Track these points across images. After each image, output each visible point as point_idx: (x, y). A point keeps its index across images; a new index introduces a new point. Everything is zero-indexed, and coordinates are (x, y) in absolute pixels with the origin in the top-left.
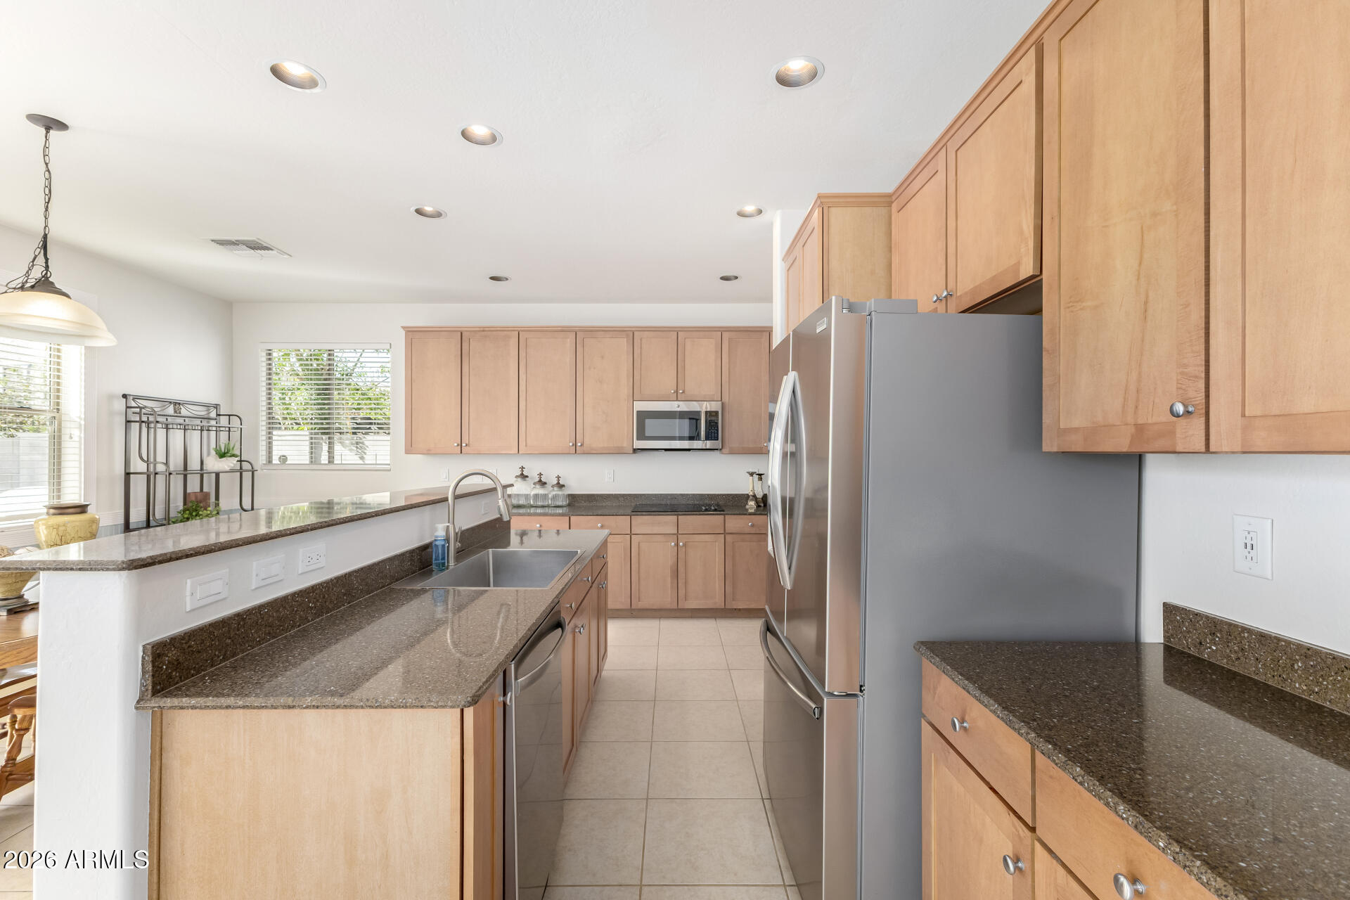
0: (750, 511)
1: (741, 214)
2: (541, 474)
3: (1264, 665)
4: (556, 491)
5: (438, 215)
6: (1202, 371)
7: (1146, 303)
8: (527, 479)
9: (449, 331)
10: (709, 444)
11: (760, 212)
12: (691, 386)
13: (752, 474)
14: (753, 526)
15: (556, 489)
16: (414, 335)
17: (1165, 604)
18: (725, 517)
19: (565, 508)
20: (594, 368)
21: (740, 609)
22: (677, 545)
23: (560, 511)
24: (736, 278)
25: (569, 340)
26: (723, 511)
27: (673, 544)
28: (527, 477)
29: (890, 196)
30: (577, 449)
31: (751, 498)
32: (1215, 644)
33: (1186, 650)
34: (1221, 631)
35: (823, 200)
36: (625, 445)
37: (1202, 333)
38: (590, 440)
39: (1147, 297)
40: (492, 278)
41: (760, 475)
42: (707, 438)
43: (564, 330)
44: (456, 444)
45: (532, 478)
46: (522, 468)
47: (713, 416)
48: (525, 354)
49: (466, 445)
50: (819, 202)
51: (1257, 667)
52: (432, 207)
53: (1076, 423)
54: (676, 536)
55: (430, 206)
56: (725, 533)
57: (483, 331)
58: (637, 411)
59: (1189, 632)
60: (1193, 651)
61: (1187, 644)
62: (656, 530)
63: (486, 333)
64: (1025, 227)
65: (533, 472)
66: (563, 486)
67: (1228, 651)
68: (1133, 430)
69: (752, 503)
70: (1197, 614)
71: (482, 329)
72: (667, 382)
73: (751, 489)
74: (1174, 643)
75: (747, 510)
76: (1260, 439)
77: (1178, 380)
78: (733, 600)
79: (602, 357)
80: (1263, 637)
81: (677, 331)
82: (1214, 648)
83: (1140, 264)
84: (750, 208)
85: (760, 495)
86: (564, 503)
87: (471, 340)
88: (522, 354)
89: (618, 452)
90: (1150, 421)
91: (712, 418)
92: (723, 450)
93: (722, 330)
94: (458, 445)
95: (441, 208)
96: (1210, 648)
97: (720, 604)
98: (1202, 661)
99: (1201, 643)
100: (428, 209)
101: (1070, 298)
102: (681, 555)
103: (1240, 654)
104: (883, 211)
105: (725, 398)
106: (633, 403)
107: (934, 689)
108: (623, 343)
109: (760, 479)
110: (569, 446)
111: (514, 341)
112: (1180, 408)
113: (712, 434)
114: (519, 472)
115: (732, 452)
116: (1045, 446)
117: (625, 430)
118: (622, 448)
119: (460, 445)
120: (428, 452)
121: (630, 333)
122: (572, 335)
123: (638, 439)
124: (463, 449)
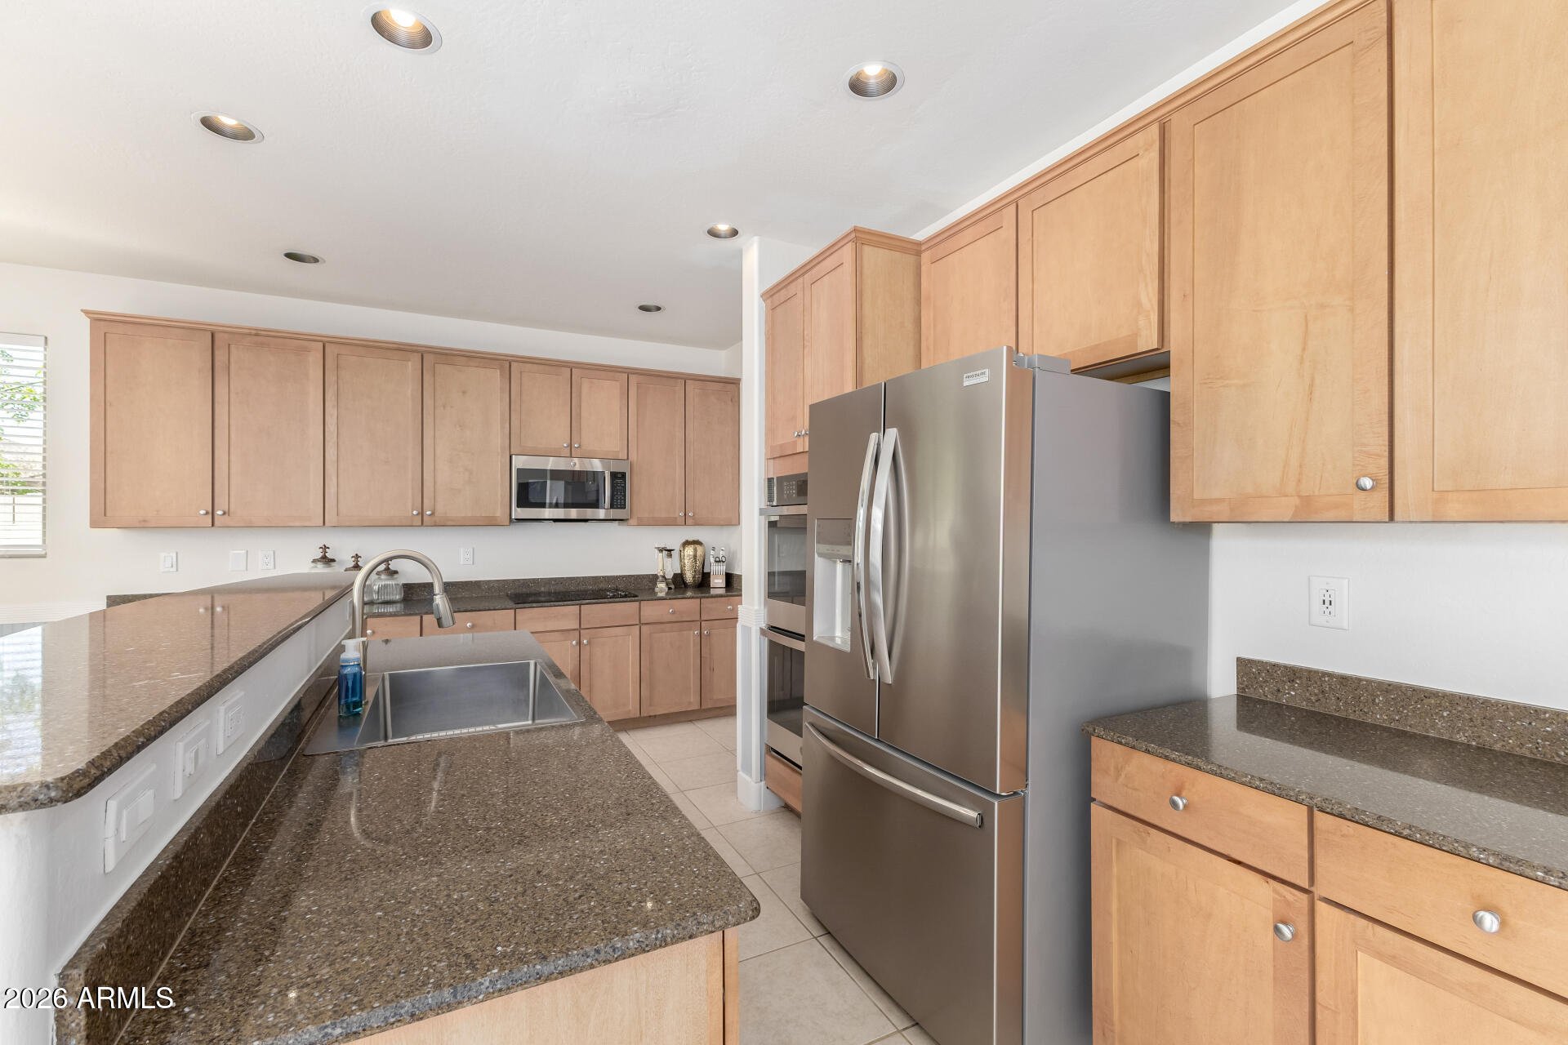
0: (660, 595)
1: (713, 233)
2: (357, 556)
3: (1346, 702)
4: (385, 580)
5: (245, 135)
6: (1385, 451)
7: (1312, 385)
8: (333, 564)
9: (189, 330)
10: (614, 513)
11: (734, 233)
12: (589, 440)
13: (661, 550)
14: (674, 613)
15: (383, 577)
16: (105, 327)
17: (1238, 659)
18: (640, 603)
19: (399, 605)
20: (452, 407)
21: (655, 716)
22: (580, 643)
23: (391, 609)
24: (658, 309)
25: (410, 363)
26: (636, 596)
27: (574, 643)
28: (333, 560)
29: (919, 244)
30: (425, 519)
31: (661, 578)
32: (1294, 690)
33: (1263, 698)
34: (1300, 678)
35: (858, 235)
36: (498, 514)
37: (1385, 417)
38: (445, 507)
39: (1313, 380)
40: (290, 256)
41: (670, 551)
42: (612, 506)
43: (402, 350)
44: (202, 512)
45: (342, 562)
46: (325, 548)
47: (620, 478)
48: (335, 378)
49: (224, 513)
50: (853, 235)
51: (1338, 706)
52: (238, 120)
53: (1216, 494)
54: (578, 632)
55: (233, 118)
56: (641, 624)
57: (256, 335)
58: (519, 471)
59: (1266, 681)
60: (1270, 698)
61: (1266, 692)
62: (551, 626)
63: (262, 339)
64: (1144, 300)
65: (345, 557)
66: (396, 572)
67: (1308, 694)
68: (1297, 501)
69: (661, 586)
70: (1275, 666)
71: (254, 332)
72: (558, 434)
73: (661, 568)
74: (1250, 693)
75: (656, 594)
76: (1453, 509)
77: (1353, 457)
78: (651, 705)
79: (464, 393)
80: (1344, 680)
81: (571, 366)
82: (1293, 693)
83: (1304, 349)
84: (723, 227)
85: (669, 576)
86: (398, 597)
87: (232, 347)
88: (331, 378)
89: (490, 523)
90: (1317, 493)
91: (618, 478)
92: (631, 522)
93: (629, 372)
94: (207, 513)
95: (253, 124)
96: (1289, 693)
97: (635, 714)
98: (1280, 706)
99: (1279, 691)
100: (228, 121)
101: (1209, 374)
102: (585, 655)
103: (1321, 696)
104: (911, 259)
105: (633, 457)
106: (511, 457)
107: (1118, 770)
108: (495, 376)
109: (670, 556)
110: (410, 515)
111: (315, 358)
112: (1367, 483)
113: (618, 501)
114: (319, 555)
115: (641, 523)
116: (1175, 516)
117: (499, 493)
118: (494, 518)
119: (214, 512)
120: (142, 523)
121: (506, 363)
122: (415, 357)
123: (516, 506)
124: (217, 520)
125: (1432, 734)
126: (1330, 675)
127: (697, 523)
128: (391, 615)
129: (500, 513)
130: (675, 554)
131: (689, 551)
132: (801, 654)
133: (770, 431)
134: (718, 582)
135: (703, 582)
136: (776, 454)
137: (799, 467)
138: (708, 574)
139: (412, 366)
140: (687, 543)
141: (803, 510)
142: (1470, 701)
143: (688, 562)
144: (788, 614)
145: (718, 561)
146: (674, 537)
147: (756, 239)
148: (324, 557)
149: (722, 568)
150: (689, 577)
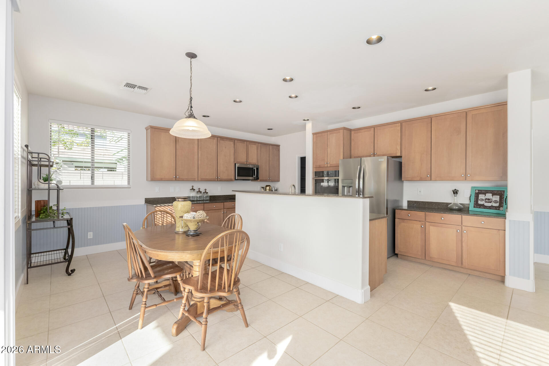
1: (304, 120)
2: (199, 189)
4: (205, 195)
6: (430, 172)
7: (422, 163)
12: (250, 160)
17: (407, 201)
20: (223, 151)
24: (272, 129)
25: (215, 140)
29: (352, 130)
32: (416, 204)
34: (416, 202)
37: (430, 168)
38: (222, 176)
40: (203, 116)
44: (174, 177)
46: (193, 186)
47: (258, 169)
49: (179, 177)
50: (343, 128)
52: (240, 100)
53: (409, 176)
58: (238, 167)
64: (398, 148)
65: (202, 190)
66: (207, 193)
68: (420, 178)
72: (245, 159)
74: (409, 205)
76: (437, 178)
77: (427, 173)
79: (226, 147)
80: (422, 202)
81: (247, 141)
83: (421, 158)
84: (306, 119)
86: (208, 199)
88: (199, 143)
89: (230, 180)
92: (259, 180)
93: (258, 143)
99: (413, 205)
103: (419, 204)
104: (350, 132)
105: (259, 164)
106: (235, 164)
107: (400, 213)
108: (232, 143)
109: (263, 189)
110: (215, 178)
112: (429, 176)
113: (257, 175)
114: (191, 188)
115: (261, 181)
116: (403, 180)
117: (231, 172)
118: (232, 179)
119: (176, 177)
120: (161, 180)
121: (234, 140)
122: (216, 138)
123: (238, 176)
124: (177, 179)
125: (433, 207)
126: (420, 201)
128: (208, 203)
131: (268, 188)
133: (315, 161)
136: (316, 166)
140: (267, 186)
142: (437, 202)
146: (265, 184)
147: (311, 121)
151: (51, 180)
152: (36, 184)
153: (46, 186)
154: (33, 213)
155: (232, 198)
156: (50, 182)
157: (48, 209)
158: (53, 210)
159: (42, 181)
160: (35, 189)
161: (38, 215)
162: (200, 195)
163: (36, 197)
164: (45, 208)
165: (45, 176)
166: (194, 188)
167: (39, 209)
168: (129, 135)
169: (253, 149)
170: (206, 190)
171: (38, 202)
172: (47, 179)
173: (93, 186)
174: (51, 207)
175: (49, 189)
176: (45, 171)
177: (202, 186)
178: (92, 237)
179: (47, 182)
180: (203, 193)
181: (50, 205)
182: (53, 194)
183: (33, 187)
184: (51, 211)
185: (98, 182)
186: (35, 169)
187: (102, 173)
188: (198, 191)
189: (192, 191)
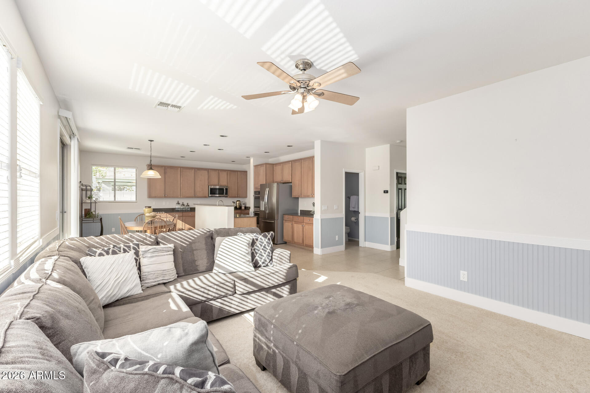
4: (188, 207)
9: (161, 166)
10: (226, 196)
12: (221, 183)
17: (301, 209)
20: (200, 177)
30: (195, 196)
38: (199, 194)
40: (181, 157)
43: (192, 168)
44: (163, 195)
46: (178, 201)
48: (182, 174)
53: (298, 195)
57: (171, 167)
58: (210, 188)
65: (186, 204)
66: (189, 205)
72: (216, 182)
79: (201, 175)
81: (218, 170)
86: (190, 210)
89: (205, 197)
91: (226, 189)
92: (228, 197)
93: (228, 170)
104: (272, 165)
105: (229, 185)
106: (209, 186)
107: (285, 217)
108: (206, 172)
109: (234, 203)
110: (193, 196)
111: (179, 170)
112: (301, 194)
113: (226, 193)
114: (177, 202)
115: (230, 197)
116: (292, 197)
117: (207, 191)
119: (165, 195)
120: (155, 197)
121: (208, 170)
122: (194, 169)
123: (210, 194)
124: (166, 196)
127: (240, 197)
129: (207, 195)
130: (235, 203)
131: (238, 202)
132: (259, 214)
133: (255, 185)
134: (243, 208)
135: (240, 208)
136: (255, 188)
137: (259, 190)
138: (241, 207)
139: (193, 171)
140: (237, 201)
141: (259, 196)
143: (238, 204)
144: (257, 209)
145: (243, 204)
146: (235, 200)
147: (252, 158)
148: (183, 204)
149: (244, 205)
150: (238, 207)
151: (92, 198)
152: (85, 200)
153: (89, 201)
154: (83, 216)
155: (193, 210)
156: (91, 199)
157: (90, 213)
158: (93, 214)
159: (88, 199)
160: (84, 203)
161: (86, 215)
162: (184, 207)
163: (85, 207)
164: (89, 212)
165: (89, 196)
166: (179, 202)
167: (86, 213)
168: (136, 170)
169: (224, 176)
170: (188, 203)
171: (85, 210)
172: (90, 198)
173: (115, 201)
174: (92, 212)
175: (91, 203)
176: (89, 193)
177: (186, 201)
178: (114, 231)
179: (90, 199)
180: (186, 206)
181: (92, 211)
182: (93, 205)
183: (83, 202)
184: (91, 214)
185: (118, 198)
186: (84, 192)
187: (123, 193)
188: (182, 204)
189: (178, 204)
